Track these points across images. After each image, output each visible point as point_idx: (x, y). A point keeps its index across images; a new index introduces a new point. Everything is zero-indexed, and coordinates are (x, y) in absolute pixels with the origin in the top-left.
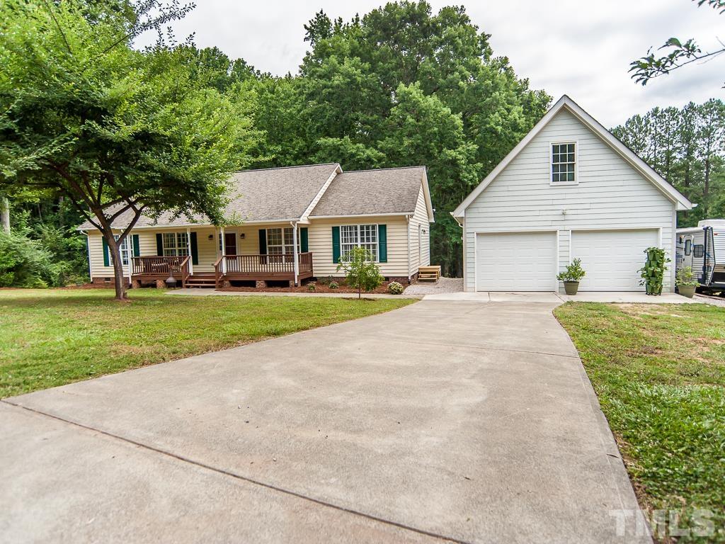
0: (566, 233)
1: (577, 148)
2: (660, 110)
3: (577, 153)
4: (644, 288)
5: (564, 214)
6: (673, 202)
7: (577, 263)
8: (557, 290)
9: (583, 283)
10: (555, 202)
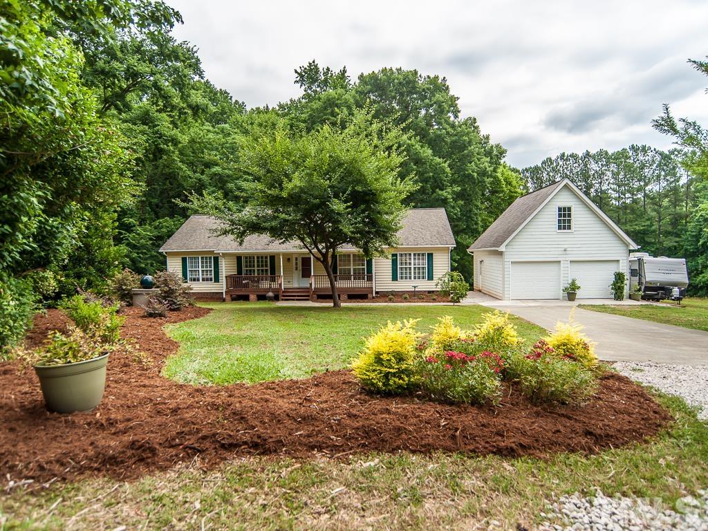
0: (566, 262)
1: (572, 209)
2: (566, 155)
3: (573, 213)
4: (613, 296)
5: (565, 250)
6: (627, 245)
7: (574, 281)
8: (561, 298)
9: (579, 293)
10: (560, 243)
